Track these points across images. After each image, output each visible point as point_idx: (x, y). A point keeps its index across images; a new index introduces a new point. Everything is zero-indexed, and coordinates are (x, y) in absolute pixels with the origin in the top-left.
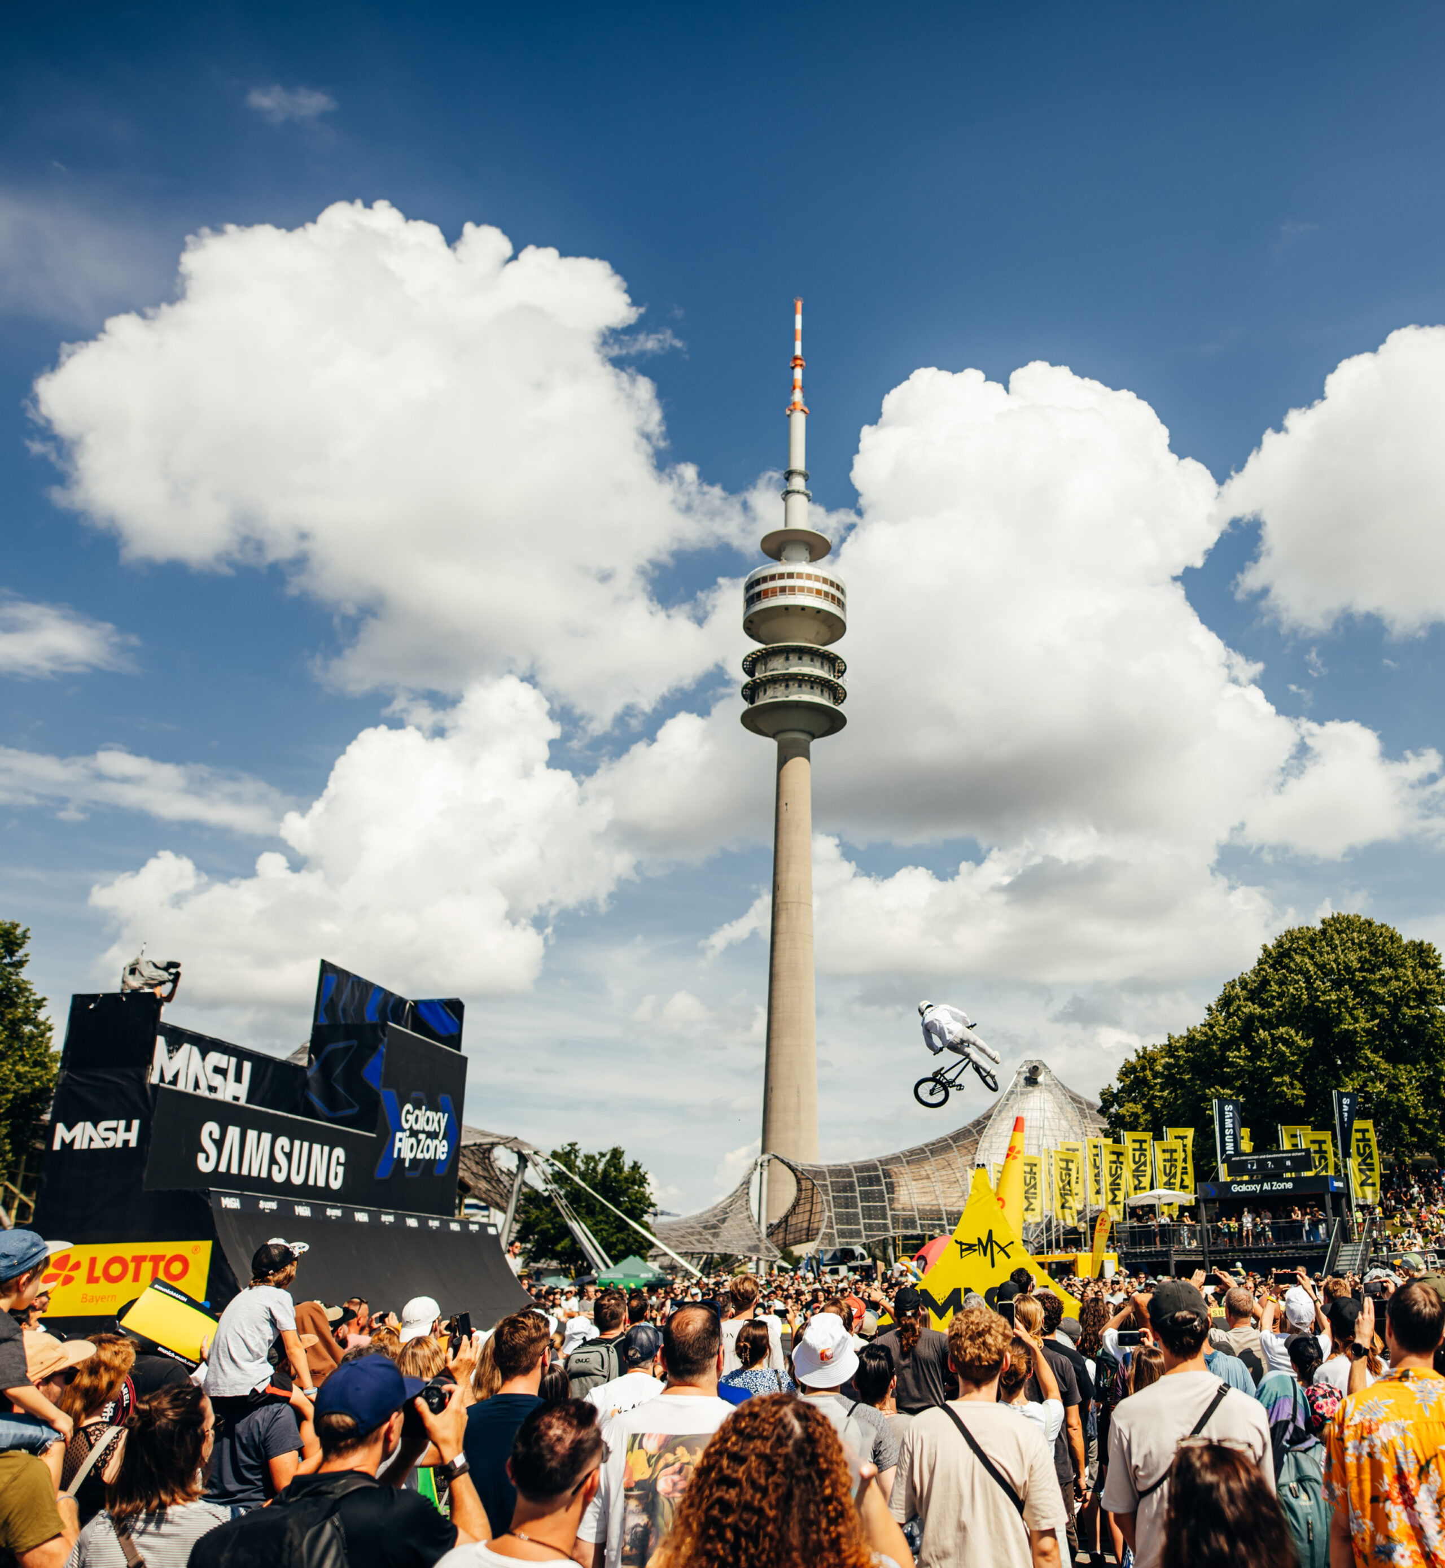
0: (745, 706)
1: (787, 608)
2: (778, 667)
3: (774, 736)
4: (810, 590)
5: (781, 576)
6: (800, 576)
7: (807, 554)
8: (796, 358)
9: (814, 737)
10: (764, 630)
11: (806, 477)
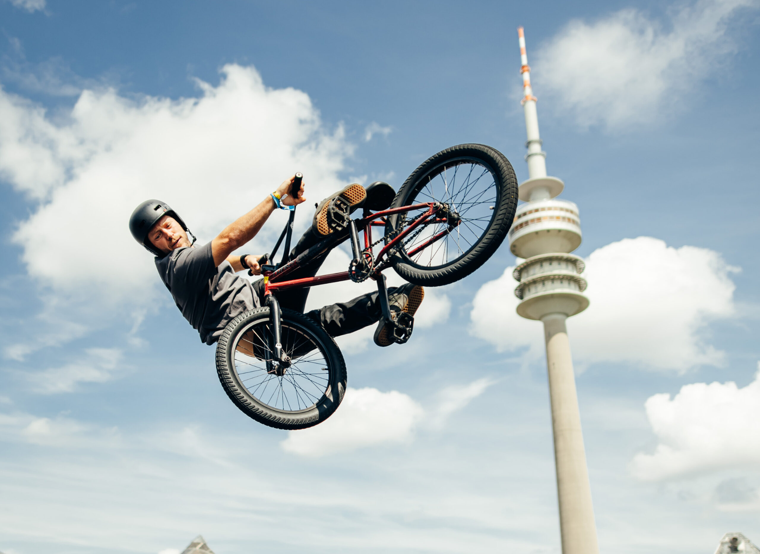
0: (518, 301)
1: (537, 233)
2: (537, 273)
3: (540, 319)
4: (551, 218)
5: (531, 212)
6: (543, 209)
7: (547, 194)
8: (523, 67)
9: (568, 315)
10: (523, 250)
11: (541, 143)
